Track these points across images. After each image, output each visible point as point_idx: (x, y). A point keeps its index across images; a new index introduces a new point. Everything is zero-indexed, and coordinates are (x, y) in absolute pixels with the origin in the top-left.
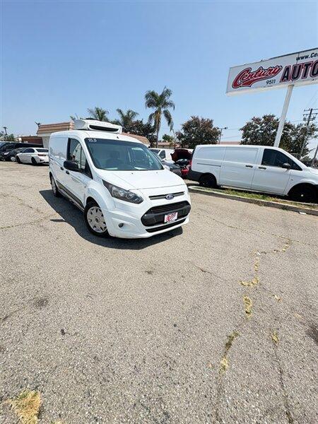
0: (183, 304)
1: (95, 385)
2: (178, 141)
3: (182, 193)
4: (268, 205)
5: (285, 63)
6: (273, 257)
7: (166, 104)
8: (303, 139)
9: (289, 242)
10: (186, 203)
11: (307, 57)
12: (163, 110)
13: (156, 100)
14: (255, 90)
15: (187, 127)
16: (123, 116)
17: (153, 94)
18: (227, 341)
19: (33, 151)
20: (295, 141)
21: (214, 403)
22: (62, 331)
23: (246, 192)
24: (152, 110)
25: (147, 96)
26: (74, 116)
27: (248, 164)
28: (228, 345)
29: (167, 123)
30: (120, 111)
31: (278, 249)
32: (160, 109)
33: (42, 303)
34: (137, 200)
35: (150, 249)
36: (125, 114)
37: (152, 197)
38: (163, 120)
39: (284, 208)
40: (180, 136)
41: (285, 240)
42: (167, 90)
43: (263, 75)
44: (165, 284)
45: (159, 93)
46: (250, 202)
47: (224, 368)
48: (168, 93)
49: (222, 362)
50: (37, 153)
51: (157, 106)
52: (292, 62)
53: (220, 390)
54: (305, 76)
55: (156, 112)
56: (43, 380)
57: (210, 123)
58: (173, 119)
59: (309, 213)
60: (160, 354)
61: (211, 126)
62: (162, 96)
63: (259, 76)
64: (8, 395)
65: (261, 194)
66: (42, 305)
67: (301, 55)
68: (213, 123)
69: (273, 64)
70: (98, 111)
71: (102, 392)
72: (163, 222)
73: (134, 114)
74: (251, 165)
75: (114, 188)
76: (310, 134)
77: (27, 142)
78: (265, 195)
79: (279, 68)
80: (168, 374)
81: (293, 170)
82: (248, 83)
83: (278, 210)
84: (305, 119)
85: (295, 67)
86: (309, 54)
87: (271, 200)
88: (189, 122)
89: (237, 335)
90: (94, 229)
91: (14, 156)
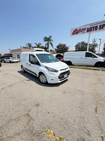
0: (78, 101)
1: (65, 126)
2: (55, 51)
3: (67, 68)
4: (89, 69)
5: (87, 27)
6: (98, 85)
7: (50, 40)
8: (94, 48)
9: (100, 80)
10: (69, 71)
11: (93, 25)
12: (50, 42)
13: (47, 39)
14: (79, 35)
15: (58, 47)
16: (37, 45)
17: (46, 38)
18: (95, 110)
19: (10, 58)
20: (92, 49)
21: (99, 126)
22: (48, 112)
23: (82, 66)
24: (46, 42)
25: (44, 38)
26: (21, 46)
27: (81, 57)
28: (96, 111)
29: (51, 46)
30: (36, 44)
31: (98, 82)
32: (49, 42)
33: (38, 105)
34: (56, 71)
35: (61, 86)
36: (38, 44)
37: (61, 70)
38: (50, 45)
39: (95, 70)
40: (56, 50)
41: (99, 79)
42: (50, 36)
43: (81, 30)
44: (70, 96)
45: (48, 37)
46: (84, 69)
47: (98, 117)
48: (51, 37)
49: (96, 115)
50: (11, 59)
51: (48, 41)
52: (89, 27)
53: (99, 123)
54: (93, 30)
55: (48, 43)
56: (50, 126)
57: (65, 45)
58: (53, 45)
59: (102, 70)
60: (79, 115)
61: (65, 46)
62: (49, 38)
63: (80, 31)
64: (42, 131)
65: (86, 66)
66: (38, 106)
67: (91, 25)
68: (66, 45)
69: (84, 27)
70: (29, 44)
71: (68, 127)
72: (64, 77)
73: (41, 44)
74: (82, 57)
75: (49, 68)
76: (96, 46)
77: (6, 56)
78: (88, 66)
79: (86, 28)
80: (83, 120)
81: (95, 58)
82: (77, 33)
83: (93, 70)
84: (93, 42)
85: (90, 28)
86: (94, 24)
87: (90, 68)
88: (58, 45)
89: (97, 108)
90: (42, 82)
91: (3, 60)
